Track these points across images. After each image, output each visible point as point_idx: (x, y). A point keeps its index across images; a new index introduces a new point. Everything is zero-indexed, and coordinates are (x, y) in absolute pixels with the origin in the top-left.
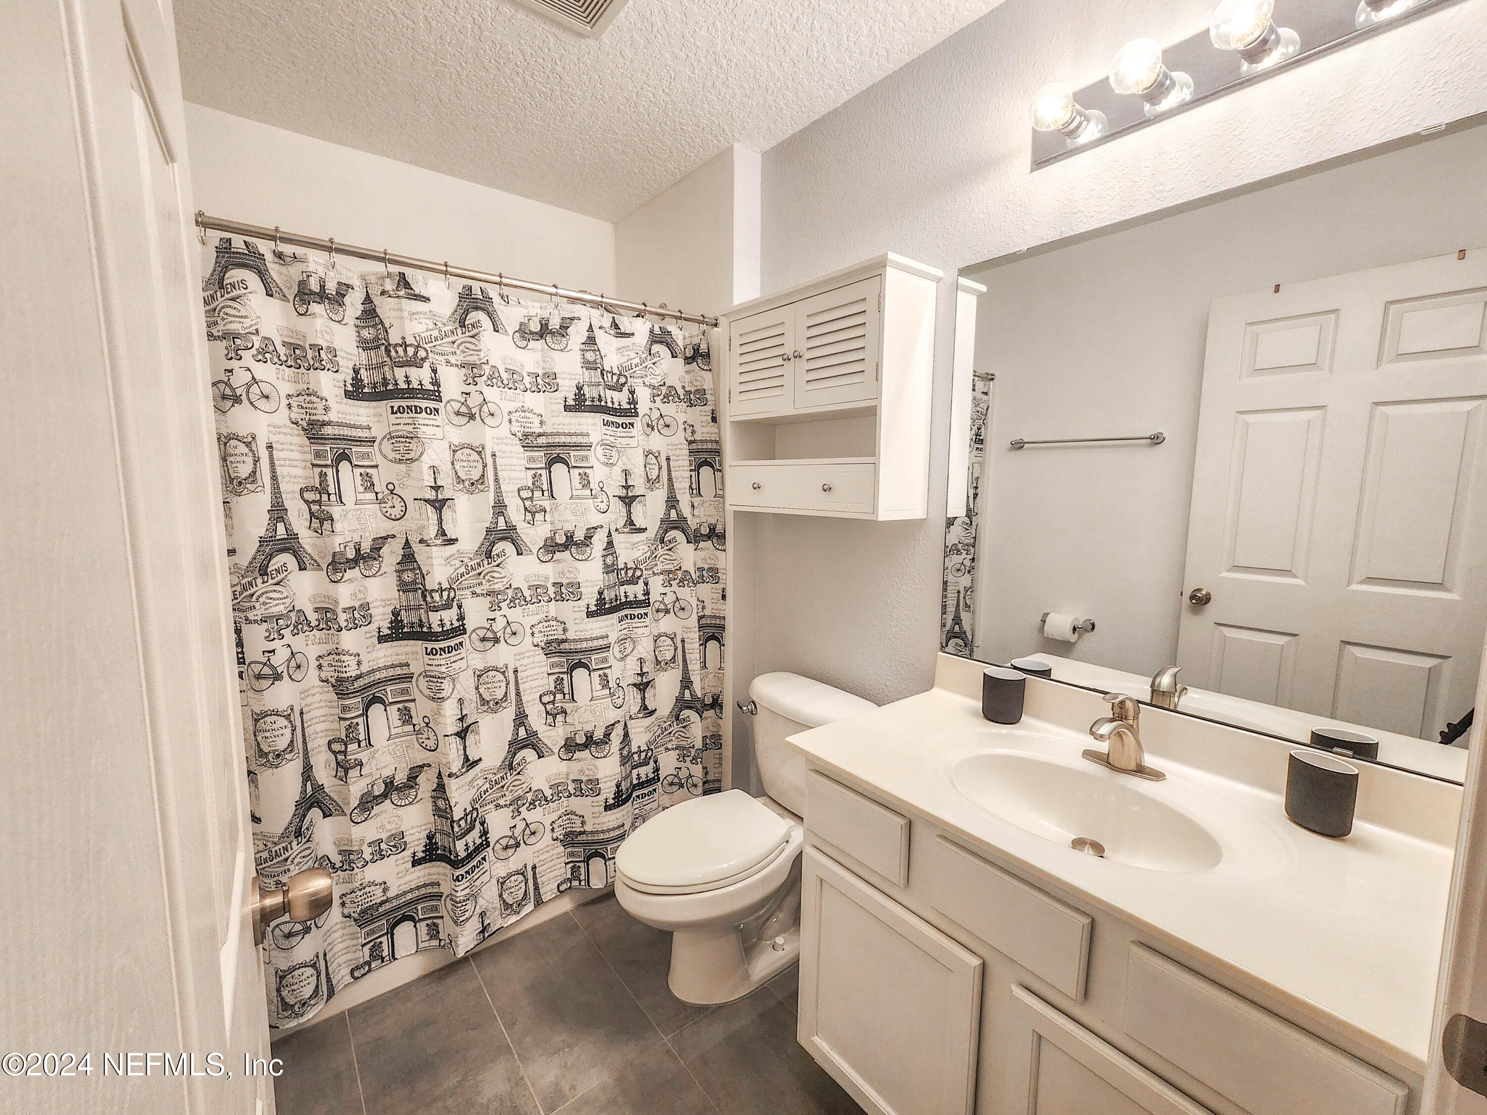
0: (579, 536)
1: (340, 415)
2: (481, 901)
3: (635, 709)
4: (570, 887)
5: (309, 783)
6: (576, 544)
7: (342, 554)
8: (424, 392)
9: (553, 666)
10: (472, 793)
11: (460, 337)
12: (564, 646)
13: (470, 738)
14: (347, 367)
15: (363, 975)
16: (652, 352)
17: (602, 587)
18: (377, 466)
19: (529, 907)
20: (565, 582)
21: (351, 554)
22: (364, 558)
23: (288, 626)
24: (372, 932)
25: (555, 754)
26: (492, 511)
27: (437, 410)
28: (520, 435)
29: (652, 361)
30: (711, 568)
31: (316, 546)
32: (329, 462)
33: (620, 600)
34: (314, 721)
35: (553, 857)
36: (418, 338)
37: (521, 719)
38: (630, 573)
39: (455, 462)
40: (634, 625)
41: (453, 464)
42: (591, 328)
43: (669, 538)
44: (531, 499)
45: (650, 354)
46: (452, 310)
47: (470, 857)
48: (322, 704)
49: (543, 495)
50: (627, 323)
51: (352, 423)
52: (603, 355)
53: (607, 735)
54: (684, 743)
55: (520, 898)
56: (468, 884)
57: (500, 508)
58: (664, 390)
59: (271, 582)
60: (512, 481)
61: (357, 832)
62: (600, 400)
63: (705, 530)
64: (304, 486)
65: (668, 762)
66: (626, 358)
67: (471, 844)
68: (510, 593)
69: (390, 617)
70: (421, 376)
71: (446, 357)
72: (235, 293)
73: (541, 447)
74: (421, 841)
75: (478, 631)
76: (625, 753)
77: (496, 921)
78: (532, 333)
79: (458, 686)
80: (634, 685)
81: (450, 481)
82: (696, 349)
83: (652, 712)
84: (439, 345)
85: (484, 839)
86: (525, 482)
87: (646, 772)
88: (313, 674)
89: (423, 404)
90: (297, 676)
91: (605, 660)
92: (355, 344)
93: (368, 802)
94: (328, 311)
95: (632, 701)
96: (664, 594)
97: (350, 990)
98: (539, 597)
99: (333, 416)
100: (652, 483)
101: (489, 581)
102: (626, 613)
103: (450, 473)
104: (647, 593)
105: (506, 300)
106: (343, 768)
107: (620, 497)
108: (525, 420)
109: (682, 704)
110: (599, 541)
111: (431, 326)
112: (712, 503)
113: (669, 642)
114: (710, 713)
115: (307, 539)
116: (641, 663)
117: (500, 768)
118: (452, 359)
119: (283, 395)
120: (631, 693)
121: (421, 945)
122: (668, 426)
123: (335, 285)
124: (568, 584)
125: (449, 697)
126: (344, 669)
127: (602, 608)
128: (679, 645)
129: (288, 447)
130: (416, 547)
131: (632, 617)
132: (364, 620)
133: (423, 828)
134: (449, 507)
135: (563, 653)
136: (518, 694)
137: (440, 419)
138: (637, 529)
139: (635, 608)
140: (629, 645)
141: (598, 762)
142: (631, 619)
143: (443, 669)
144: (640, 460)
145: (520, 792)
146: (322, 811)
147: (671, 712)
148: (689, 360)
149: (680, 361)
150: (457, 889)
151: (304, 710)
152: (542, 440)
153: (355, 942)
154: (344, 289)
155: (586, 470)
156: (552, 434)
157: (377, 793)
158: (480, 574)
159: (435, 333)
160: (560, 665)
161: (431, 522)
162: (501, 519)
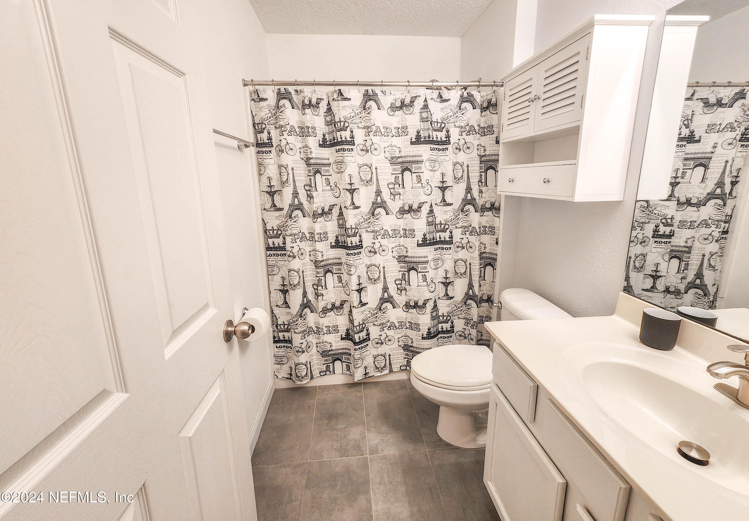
0: (415, 207)
1: (317, 155)
2: (365, 362)
3: (442, 294)
4: (406, 369)
5: (305, 299)
6: (414, 211)
7: (316, 211)
8: (347, 142)
9: (401, 267)
10: (363, 317)
11: (363, 114)
12: (407, 259)
13: (363, 293)
14: (320, 134)
15: (323, 375)
16: (461, 108)
17: (426, 232)
18: (331, 175)
19: (387, 372)
20: (408, 228)
21: (320, 211)
22: (325, 213)
23: (298, 238)
24: (326, 360)
25: (400, 308)
26: (375, 194)
27: (352, 149)
28: (389, 158)
29: (461, 113)
30: (490, 226)
31: (309, 208)
32: (312, 174)
33: (436, 239)
34: (308, 275)
35: (398, 353)
36: (345, 118)
37: (385, 289)
38: (443, 226)
39: (360, 172)
40: (443, 253)
41: (359, 173)
42: (426, 100)
43: (466, 209)
44: (394, 188)
45: (460, 109)
46: (360, 102)
47: (361, 342)
48: (311, 270)
49: (399, 186)
50: (446, 94)
51: (322, 157)
52: (432, 113)
53: (425, 304)
54: (468, 317)
55: (383, 366)
56: (359, 353)
57: (378, 193)
58: (468, 128)
59: (293, 221)
60: (385, 180)
61: (322, 321)
62: (429, 137)
63: (488, 205)
64: (305, 184)
65: (459, 325)
66: (445, 113)
67: (361, 338)
68: (382, 232)
69: (335, 238)
70: (346, 135)
71: (357, 125)
72: (282, 109)
73: (399, 163)
74: (344, 331)
75: (368, 248)
76: (434, 314)
77: (372, 372)
78: (397, 107)
79: (358, 270)
80: (442, 283)
81: (357, 181)
82: (489, 102)
83: (451, 297)
84: (355, 119)
85: (368, 337)
86: (391, 180)
87: (446, 326)
88: (308, 257)
89: (346, 147)
90: (302, 257)
91: (425, 268)
92: (324, 124)
93: (325, 311)
94: (312, 111)
95: (440, 291)
96: (462, 239)
97: (319, 379)
98: (396, 235)
99: (313, 155)
100: (457, 180)
101: (373, 226)
102: (439, 246)
103: (358, 177)
104: (451, 237)
105: (385, 93)
106: (317, 295)
107: (439, 187)
108: (392, 151)
109: (468, 297)
110: (425, 209)
111: (351, 111)
112: (493, 190)
113: (463, 263)
114: (485, 305)
115: (306, 205)
116: (446, 272)
117: (376, 309)
118: (360, 125)
119: (298, 148)
120: (440, 287)
121: (344, 372)
122: (469, 148)
123: (316, 100)
124: (409, 230)
125: (353, 274)
126: (317, 257)
127: (425, 243)
128: (468, 266)
129: (299, 168)
130: (344, 210)
131: (443, 249)
132: (325, 238)
133: (345, 326)
134: (357, 192)
135: (406, 262)
136: (385, 278)
137: (353, 153)
138: (447, 204)
139: (444, 244)
140: (440, 262)
141: (419, 316)
142: (442, 250)
143: (352, 262)
144: (451, 167)
145: (384, 321)
146: (310, 310)
147: (462, 300)
148: (484, 109)
149: (478, 111)
150: (355, 354)
151: (304, 271)
152: (400, 160)
153: (320, 362)
154: (319, 100)
155: (420, 174)
156: (405, 157)
157: (329, 308)
158: (369, 222)
159: (353, 114)
160: (404, 268)
161: (348, 199)
162: (379, 198)
